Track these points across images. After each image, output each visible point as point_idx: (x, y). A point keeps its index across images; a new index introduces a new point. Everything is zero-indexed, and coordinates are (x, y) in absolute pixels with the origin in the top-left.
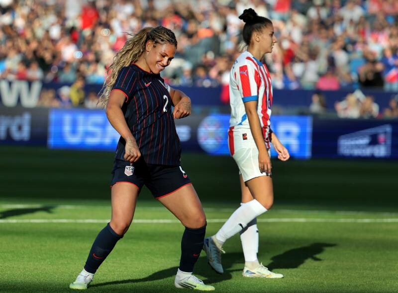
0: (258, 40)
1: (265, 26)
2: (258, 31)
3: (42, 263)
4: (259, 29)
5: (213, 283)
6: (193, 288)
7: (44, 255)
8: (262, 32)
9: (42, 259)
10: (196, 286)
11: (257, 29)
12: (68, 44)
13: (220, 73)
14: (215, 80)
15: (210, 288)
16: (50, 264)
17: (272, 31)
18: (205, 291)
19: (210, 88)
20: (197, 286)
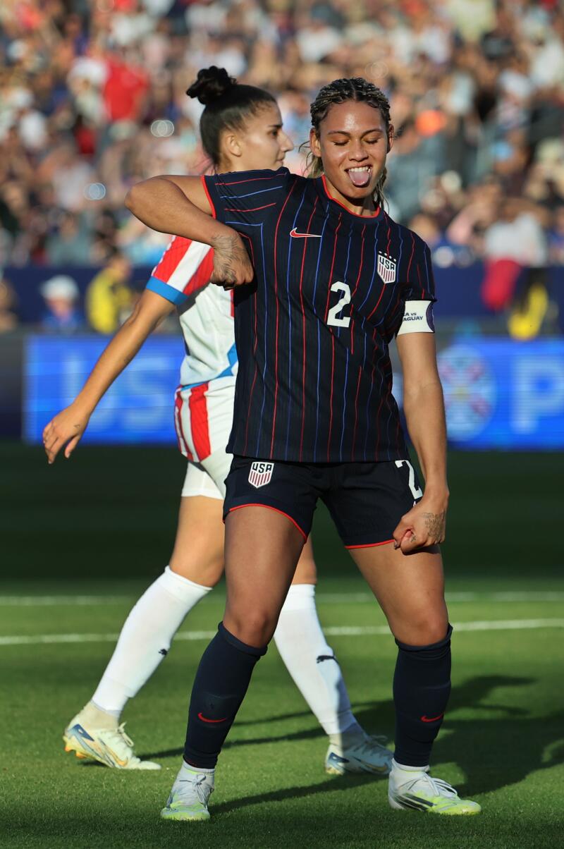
0: (236, 151)
1: (253, 112)
2: (234, 127)
3: (18, 754)
4: (237, 124)
5: (480, 793)
6: (425, 809)
7: (22, 732)
8: (244, 129)
9: (16, 743)
10: (431, 804)
11: (232, 123)
12: (68, 165)
13: (478, 230)
14: (468, 247)
15: (468, 807)
16: (38, 757)
17: (277, 123)
18: (456, 816)
19: (454, 268)
20: (435, 802)
